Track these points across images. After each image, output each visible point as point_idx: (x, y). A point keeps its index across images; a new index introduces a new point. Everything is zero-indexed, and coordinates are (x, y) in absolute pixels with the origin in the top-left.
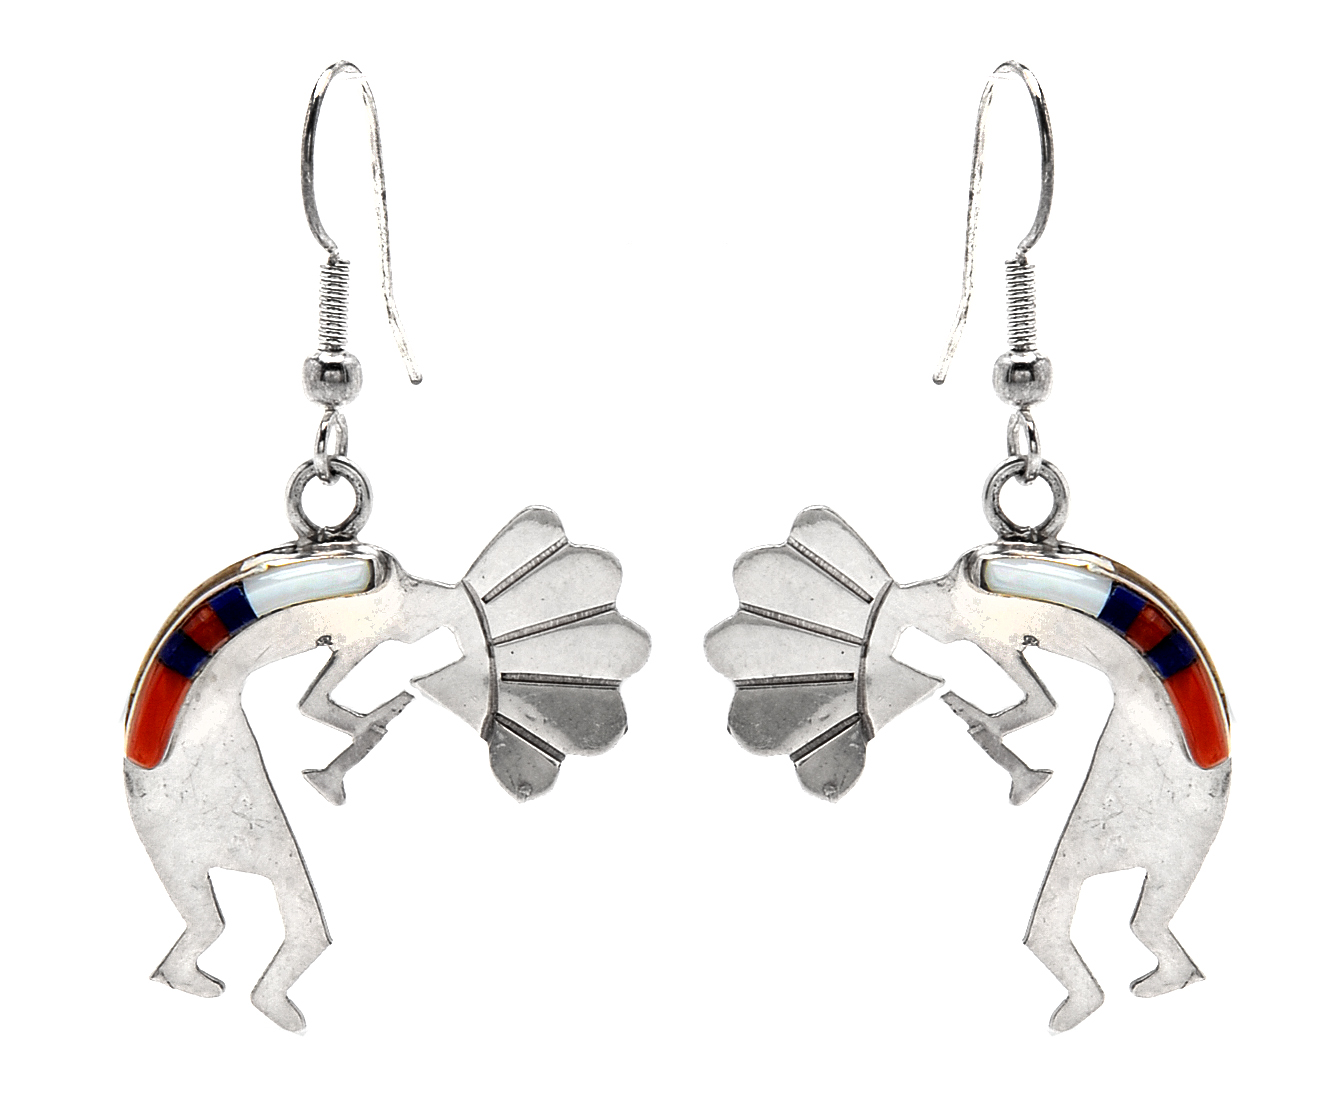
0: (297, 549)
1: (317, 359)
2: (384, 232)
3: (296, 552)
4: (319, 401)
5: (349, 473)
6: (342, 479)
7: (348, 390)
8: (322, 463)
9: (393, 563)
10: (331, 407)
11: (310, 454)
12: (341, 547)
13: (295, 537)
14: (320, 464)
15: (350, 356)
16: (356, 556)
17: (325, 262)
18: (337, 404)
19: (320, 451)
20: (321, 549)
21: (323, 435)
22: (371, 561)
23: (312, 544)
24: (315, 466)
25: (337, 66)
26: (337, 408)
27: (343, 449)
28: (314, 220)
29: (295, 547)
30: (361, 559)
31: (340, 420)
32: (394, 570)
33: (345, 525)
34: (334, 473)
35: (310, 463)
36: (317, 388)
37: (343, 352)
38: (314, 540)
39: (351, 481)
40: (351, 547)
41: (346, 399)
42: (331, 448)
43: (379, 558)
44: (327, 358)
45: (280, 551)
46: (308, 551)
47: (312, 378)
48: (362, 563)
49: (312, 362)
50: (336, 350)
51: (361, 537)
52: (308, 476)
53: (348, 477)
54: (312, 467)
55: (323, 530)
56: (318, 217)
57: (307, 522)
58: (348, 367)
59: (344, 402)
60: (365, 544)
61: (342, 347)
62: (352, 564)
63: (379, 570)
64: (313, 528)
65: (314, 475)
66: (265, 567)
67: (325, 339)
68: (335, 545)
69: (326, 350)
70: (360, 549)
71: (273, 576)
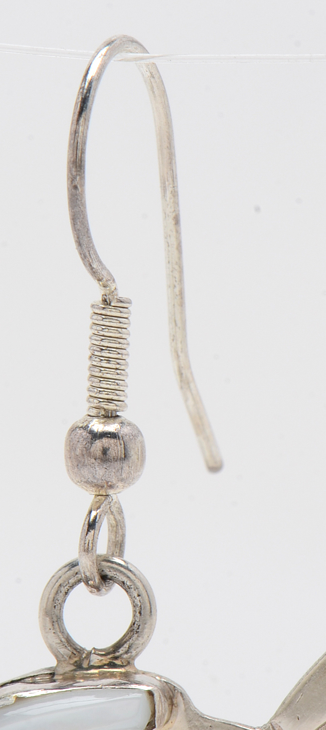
0: (55, 677)
1: (85, 428)
2: (177, 267)
3: (54, 681)
4: (87, 482)
5: (125, 579)
6: (117, 588)
7: (126, 468)
8: (89, 563)
9: (180, 698)
10: (103, 490)
11: (73, 552)
12: (112, 675)
13: (52, 662)
14: (87, 566)
15: (129, 424)
16: (133, 686)
17: (99, 299)
18: (111, 487)
19: (87, 548)
20: (86, 678)
21: (92, 525)
22: (151, 693)
23: (75, 670)
24: (80, 568)
25: (118, 42)
26: (111, 492)
27: (118, 545)
28: (84, 241)
29: (53, 674)
30: (140, 691)
31: (114, 509)
32: (182, 707)
33: (117, 646)
34: (104, 578)
35: (73, 565)
36: (84, 465)
37: (118, 420)
38: (79, 666)
39: (127, 589)
40: (126, 675)
41: (122, 480)
42: (102, 547)
43: (163, 691)
44: (98, 426)
45: (32, 679)
46: (70, 679)
47: (78, 452)
48: (139, 695)
49: (79, 431)
50: (110, 416)
51: (140, 663)
52: (72, 581)
53: (123, 584)
54: (75, 569)
55: (90, 653)
56: (89, 237)
57: (69, 642)
58: (126, 438)
59: (120, 484)
60: (144, 673)
61: (118, 414)
62: (127, 697)
63: (161, 706)
64: (77, 650)
65: (79, 581)
66: (12, 700)
67: (96, 401)
68: (104, 673)
69: (97, 417)
70: (138, 678)
71: (23, 710)
